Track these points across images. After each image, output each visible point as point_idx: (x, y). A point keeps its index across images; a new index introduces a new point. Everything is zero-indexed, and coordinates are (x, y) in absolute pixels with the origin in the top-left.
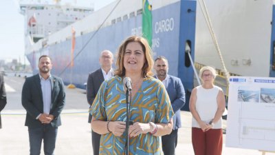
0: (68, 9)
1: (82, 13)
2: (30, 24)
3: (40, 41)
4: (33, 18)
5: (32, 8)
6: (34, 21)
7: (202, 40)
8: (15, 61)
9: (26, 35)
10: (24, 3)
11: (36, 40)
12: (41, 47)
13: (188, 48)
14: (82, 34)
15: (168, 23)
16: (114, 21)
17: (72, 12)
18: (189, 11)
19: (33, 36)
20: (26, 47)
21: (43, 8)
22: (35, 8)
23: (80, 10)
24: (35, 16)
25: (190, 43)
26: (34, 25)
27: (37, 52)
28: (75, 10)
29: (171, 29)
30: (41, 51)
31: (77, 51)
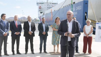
0: (50, 4)
1: (55, 5)
2: (39, 8)
3: (43, 13)
4: (40, 6)
5: (40, 3)
6: (41, 7)
7: (90, 12)
8: (35, 19)
9: (38, 11)
10: (38, 2)
11: (41, 13)
12: (43, 15)
13: (86, 14)
14: (54, 11)
15: (80, 7)
16: (64, 7)
17: (51, 4)
18: (86, 3)
19: (40, 11)
20: (38, 15)
21: (43, 3)
22: (41, 3)
23: (54, 4)
24: (41, 6)
25: (86, 13)
26: (41, 8)
27: (42, 16)
28: (52, 4)
29: (81, 9)
30: (43, 16)
31: (53, 16)
